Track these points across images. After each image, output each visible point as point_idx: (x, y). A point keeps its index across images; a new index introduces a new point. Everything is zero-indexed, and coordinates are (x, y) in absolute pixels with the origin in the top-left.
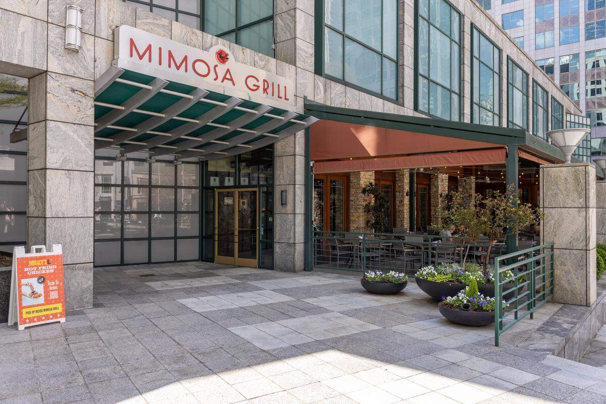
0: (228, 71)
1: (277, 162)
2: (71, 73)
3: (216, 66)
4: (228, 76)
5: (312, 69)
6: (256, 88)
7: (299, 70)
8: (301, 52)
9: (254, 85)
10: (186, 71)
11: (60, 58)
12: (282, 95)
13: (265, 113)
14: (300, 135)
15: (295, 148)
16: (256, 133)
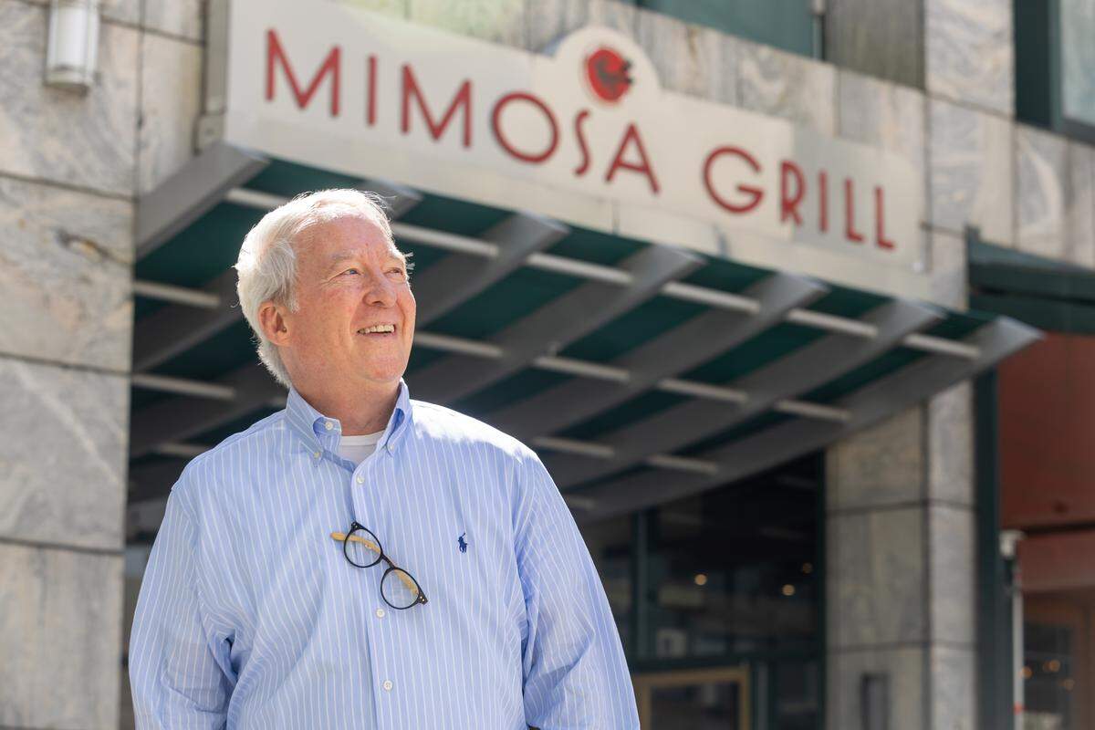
0: (632, 133)
1: (844, 542)
2: (60, 174)
3: (583, 115)
4: (631, 155)
5: (1004, 97)
6: (744, 200)
7: (940, 108)
8: (948, 27)
9: (743, 189)
10: (467, 141)
11: (29, 119)
12: (865, 225)
13: (791, 308)
14: (952, 407)
15: (925, 467)
16: (741, 399)
